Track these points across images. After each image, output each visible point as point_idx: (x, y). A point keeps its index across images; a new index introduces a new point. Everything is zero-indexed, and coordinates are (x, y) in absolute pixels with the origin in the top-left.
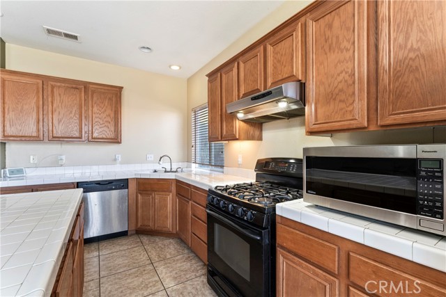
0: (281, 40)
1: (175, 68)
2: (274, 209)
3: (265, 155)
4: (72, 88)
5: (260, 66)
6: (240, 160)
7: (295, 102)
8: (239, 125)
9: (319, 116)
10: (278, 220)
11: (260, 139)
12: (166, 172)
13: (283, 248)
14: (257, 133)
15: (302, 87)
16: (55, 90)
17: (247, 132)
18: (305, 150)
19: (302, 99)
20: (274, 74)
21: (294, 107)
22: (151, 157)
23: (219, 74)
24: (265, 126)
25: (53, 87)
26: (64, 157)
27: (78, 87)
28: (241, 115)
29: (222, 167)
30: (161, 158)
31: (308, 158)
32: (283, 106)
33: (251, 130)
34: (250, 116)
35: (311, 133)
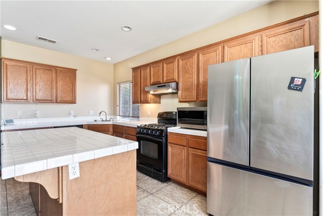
0: (170, 63)
1: (109, 59)
2: (167, 130)
3: (162, 110)
4: (48, 70)
5: (161, 71)
6: (149, 113)
7: (175, 89)
8: (150, 96)
9: (183, 96)
10: (168, 133)
11: (160, 103)
12: (102, 121)
13: (170, 143)
14: (158, 100)
15: (177, 84)
16: (37, 71)
17: (154, 100)
18: (178, 108)
19: (177, 89)
20: (167, 77)
21: (174, 91)
22: (92, 112)
23: (139, 70)
24: (162, 97)
25: (36, 69)
26: (38, 112)
27: (51, 69)
28: (152, 92)
29: (138, 117)
30: (100, 113)
31: (179, 111)
32: (170, 91)
33: (156, 98)
34: (156, 93)
35: (180, 102)
